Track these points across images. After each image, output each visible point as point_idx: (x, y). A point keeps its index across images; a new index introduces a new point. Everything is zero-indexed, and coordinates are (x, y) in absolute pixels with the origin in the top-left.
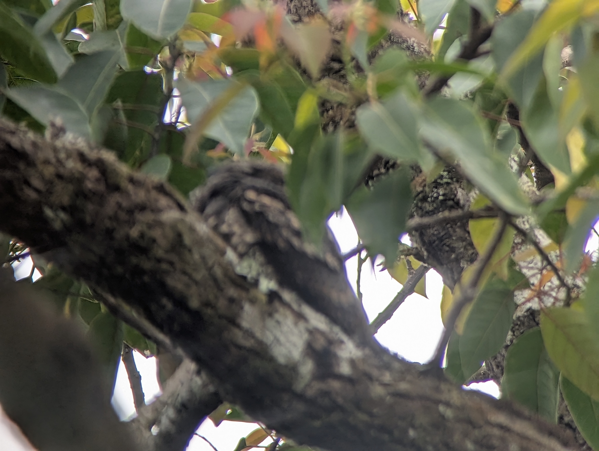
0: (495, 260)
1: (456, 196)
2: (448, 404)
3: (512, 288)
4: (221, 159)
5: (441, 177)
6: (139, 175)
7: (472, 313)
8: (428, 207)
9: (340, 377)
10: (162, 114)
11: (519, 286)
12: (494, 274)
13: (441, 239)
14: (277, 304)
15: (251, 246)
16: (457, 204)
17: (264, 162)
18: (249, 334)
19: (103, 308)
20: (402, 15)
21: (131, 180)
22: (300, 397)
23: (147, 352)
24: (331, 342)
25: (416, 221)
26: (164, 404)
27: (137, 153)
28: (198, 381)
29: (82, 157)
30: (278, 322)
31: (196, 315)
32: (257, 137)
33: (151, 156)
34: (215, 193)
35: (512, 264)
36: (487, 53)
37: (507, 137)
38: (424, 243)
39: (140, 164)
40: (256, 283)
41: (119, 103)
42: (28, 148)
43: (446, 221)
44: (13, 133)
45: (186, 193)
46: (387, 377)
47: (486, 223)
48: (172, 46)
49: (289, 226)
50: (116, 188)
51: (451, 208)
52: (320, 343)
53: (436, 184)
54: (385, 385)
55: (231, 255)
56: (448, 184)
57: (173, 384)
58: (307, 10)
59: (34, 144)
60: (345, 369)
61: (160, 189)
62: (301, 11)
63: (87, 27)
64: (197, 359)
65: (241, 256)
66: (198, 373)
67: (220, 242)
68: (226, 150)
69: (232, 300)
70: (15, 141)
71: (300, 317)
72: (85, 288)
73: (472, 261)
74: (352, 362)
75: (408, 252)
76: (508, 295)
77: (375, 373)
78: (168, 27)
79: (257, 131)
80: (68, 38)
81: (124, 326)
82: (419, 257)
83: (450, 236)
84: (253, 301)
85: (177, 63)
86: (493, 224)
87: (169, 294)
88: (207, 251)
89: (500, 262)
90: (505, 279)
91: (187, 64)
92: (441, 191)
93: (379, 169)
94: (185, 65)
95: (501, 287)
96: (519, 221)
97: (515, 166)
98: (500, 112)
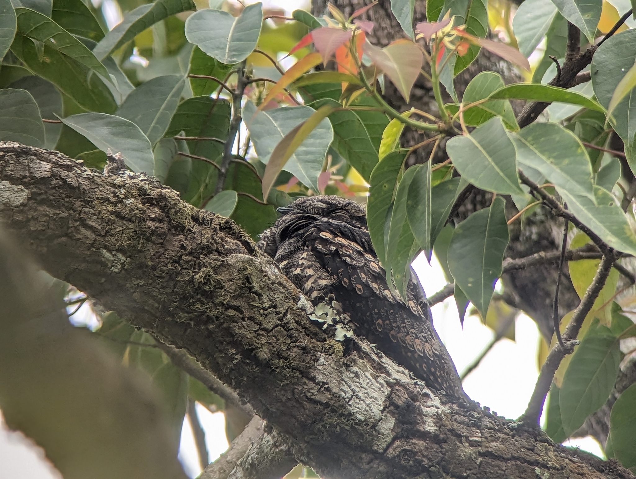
0: (598, 303)
1: (550, 234)
2: (544, 466)
3: (617, 336)
4: (294, 195)
5: (535, 214)
6: (202, 213)
7: (573, 363)
8: (520, 247)
9: (424, 435)
10: (228, 146)
11: (625, 334)
12: (597, 321)
13: (534, 283)
14: (354, 355)
15: (327, 290)
16: (552, 244)
18: (323, 387)
19: (166, 359)
20: (491, 36)
21: (195, 219)
22: (380, 456)
23: (213, 407)
24: (414, 398)
25: (508, 262)
26: (232, 464)
27: (202, 189)
28: (269, 439)
29: (142, 193)
30: (357, 375)
31: (266, 365)
32: (334, 169)
33: (217, 192)
34: (286, 234)
35: (617, 309)
36: (586, 79)
37: (608, 168)
38: (515, 287)
39: (203, 202)
40: (331, 332)
41: (182, 135)
42: (85, 183)
43: (541, 261)
44: (69, 168)
45: (254, 233)
46: (477, 437)
47: (587, 264)
48: (241, 71)
50: (180, 229)
51: (545, 249)
52: (402, 399)
53: (530, 222)
54: (472, 444)
55: (303, 301)
56: (542, 222)
57: (242, 441)
58: (386, 31)
59: (91, 180)
60: (430, 427)
61: (226, 228)
62: (380, 33)
63: (147, 53)
64: (266, 414)
65: (315, 302)
66: (268, 429)
67: (292, 286)
68: (300, 184)
69: (305, 350)
70: (70, 177)
71: (380, 369)
72: (146, 337)
73: (569, 307)
74: (438, 418)
75: (498, 298)
76: (613, 343)
77: (464, 431)
78: (236, 51)
79: (333, 164)
80: (127, 65)
81: (188, 377)
82: (510, 302)
83: (544, 279)
84: (327, 352)
85: (245, 91)
86: (597, 266)
87: (236, 343)
88: (279, 297)
89: (603, 307)
90: (609, 326)
91: (257, 94)
92: (534, 230)
93: (465, 205)
94: (255, 95)
95: (605, 335)
96: (623, 262)
97: (618, 204)
98: (603, 143)
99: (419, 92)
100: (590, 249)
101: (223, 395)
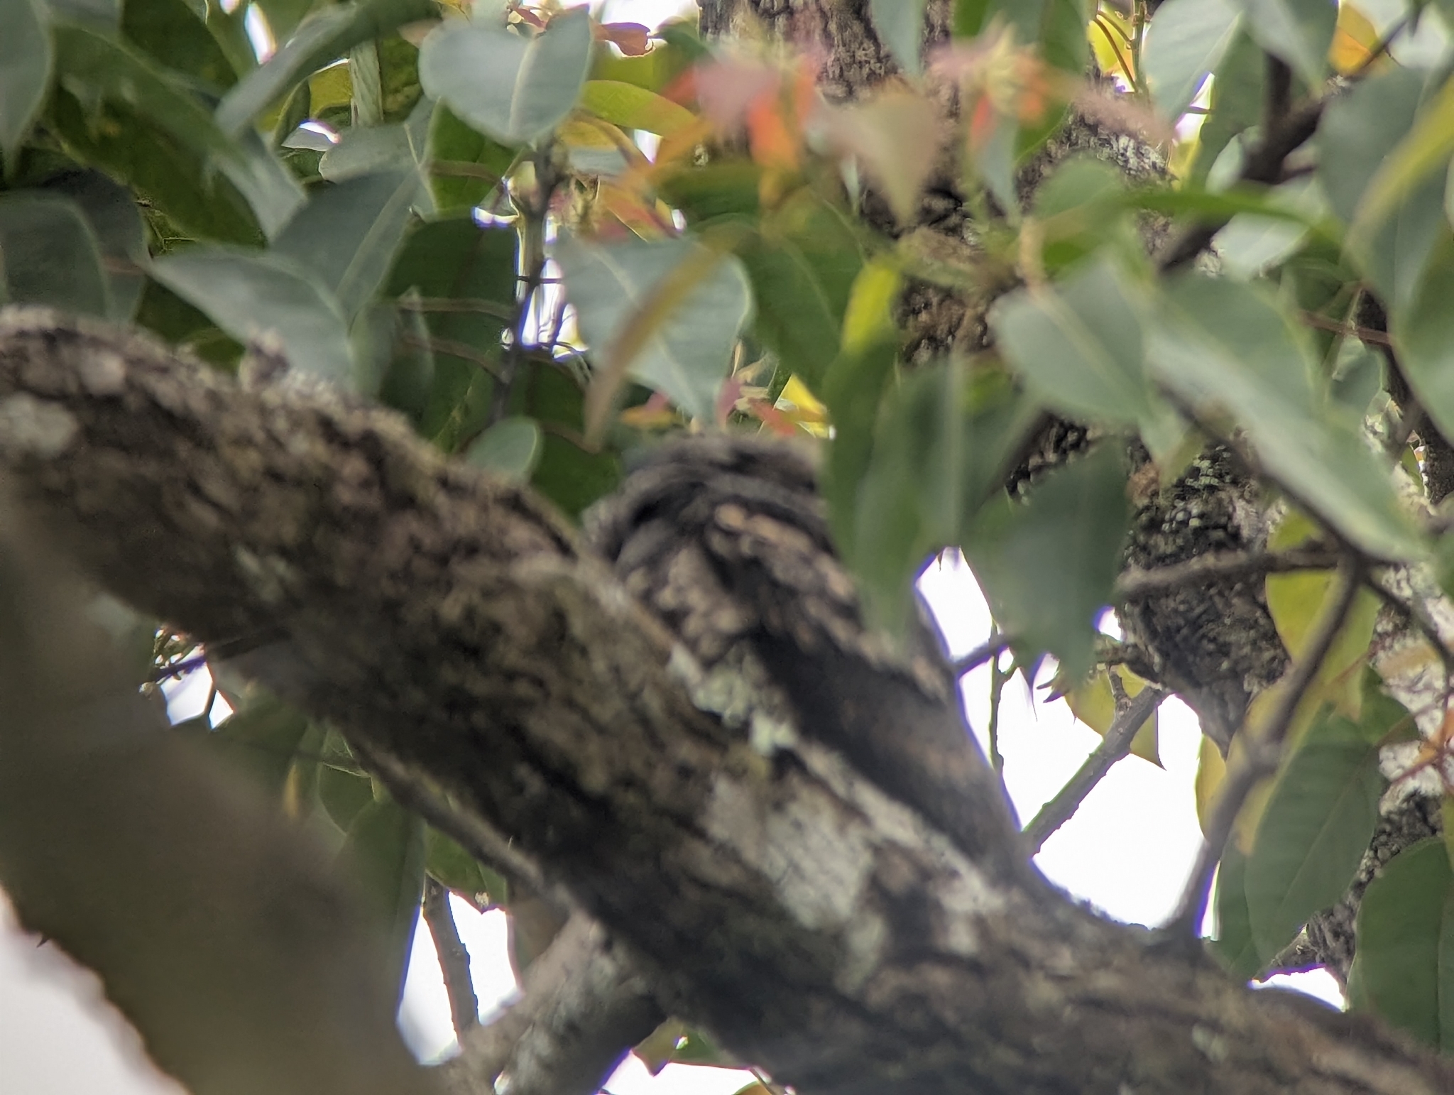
0: (1330, 672)
1: (1230, 517)
2: (1214, 1026)
3: (1374, 739)
4: (660, 431)
5: (1196, 473)
6: (461, 470)
7: (1276, 802)
8: (1163, 545)
9: (950, 960)
10: (517, 323)
11: (1392, 736)
12: (1329, 707)
13: (1195, 624)
14: (794, 780)
15: (732, 640)
16: (1234, 539)
17: (763, 438)
18: (729, 853)
19: (378, 791)
20: (1099, 78)
21: (445, 483)
22: (854, 1006)
23: (483, 899)
24: (926, 874)
25: (1134, 577)
26: (526, 1022)
27: (456, 414)
28: (606, 967)
29: (327, 428)
30: (798, 825)
31: (600, 806)
32: (749, 374)
33: (490, 422)
34: (645, 513)
35: (1374, 681)
36: (1306, 171)
37: (1356, 372)
38: (1153, 634)
39: (461, 444)
40: (743, 731)
41: (414, 298)
42: (199, 405)
43: (1209, 579)
44: (163, 370)
45: (574, 512)
46: (1065, 960)
47: (1307, 582)
48: (543, 159)
49: (822, 592)
50: (405, 501)
51: (1219, 546)
52: (900, 877)
53: (1184, 491)
54: (1060, 979)
55: (683, 663)
56: (1211, 489)
57: (548, 972)
58: (866, 71)
59: (214, 397)
60: (962, 940)
61: (514, 503)
62: (852, 74)
63: (337, 115)
64: (601, 911)
65: (708, 665)
66: (607, 946)
67: (656, 630)
68: (671, 408)
69: (685, 772)
70: (166, 391)
71: (851, 811)
72: (335, 741)
73: (1271, 676)
74: (980, 923)
75: (1115, 656)
76: (1366, 757)
77: (1035, 949)
78: (536, 113)
79: (747, 362)
80: (292, 143)
81: (427, 832)
82: (1141, 667)
83: (1218, 617)
84: (737, 774)
85: (554, 203)
86: (1327, 585)
87: (536, 756)
88: (627, 654)
89: (1343, 678)
90: (1356, 716)
91: (580, 205)
92: (1195, 507)
93: (1042, 454)
94: (575, 208)
95: (1346, 737)
96: (1388, 578)
97: (1377, 447)
98: (1343, 313)
99: (939, 204)
100: (1313, 548)
101: (505, 869)
